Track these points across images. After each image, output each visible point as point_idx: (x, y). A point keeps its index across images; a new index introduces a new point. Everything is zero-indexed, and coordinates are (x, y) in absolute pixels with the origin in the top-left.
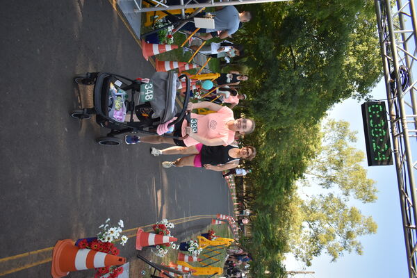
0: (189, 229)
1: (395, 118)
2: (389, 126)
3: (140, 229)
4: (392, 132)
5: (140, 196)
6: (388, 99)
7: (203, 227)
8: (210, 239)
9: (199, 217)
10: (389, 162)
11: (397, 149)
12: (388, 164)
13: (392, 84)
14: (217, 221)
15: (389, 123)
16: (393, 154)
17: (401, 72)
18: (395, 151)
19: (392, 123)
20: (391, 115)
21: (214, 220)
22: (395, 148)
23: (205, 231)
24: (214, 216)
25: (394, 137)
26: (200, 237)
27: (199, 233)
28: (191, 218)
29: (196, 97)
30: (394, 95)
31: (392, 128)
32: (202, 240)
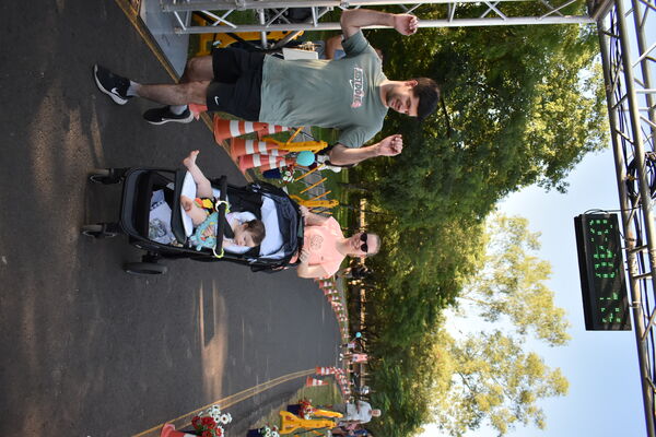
0: (264, 403)
1: (635, 244)
2: (625, 259)
3: (166, 426)
4: (630, 269)
5: (170, 364)
6: (623, 210)
7: (290, 393)
8: (302, 417)
9: (285, 378)
10: (624, 326)
11: (638, 302)
12: (622, 329)
13: (630, 184)
14: (315, 381)
15: (624, 251)
16: (631, 309)
17: (648, 164)
18: (634, 305)
19: (628, 253)
20: (628, 240)
21: (311, 379)
22: (634, 299)
23: (294, 401)
24: (312, 371)
25: (632, 279)
26: (284, 414)
27: (284, 405)
28: (269, 384)
29: (285, 179)
30: (633, 204)
31: (629, 262)
32: (288, 418)
